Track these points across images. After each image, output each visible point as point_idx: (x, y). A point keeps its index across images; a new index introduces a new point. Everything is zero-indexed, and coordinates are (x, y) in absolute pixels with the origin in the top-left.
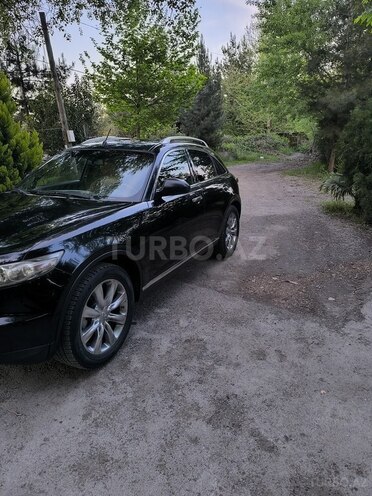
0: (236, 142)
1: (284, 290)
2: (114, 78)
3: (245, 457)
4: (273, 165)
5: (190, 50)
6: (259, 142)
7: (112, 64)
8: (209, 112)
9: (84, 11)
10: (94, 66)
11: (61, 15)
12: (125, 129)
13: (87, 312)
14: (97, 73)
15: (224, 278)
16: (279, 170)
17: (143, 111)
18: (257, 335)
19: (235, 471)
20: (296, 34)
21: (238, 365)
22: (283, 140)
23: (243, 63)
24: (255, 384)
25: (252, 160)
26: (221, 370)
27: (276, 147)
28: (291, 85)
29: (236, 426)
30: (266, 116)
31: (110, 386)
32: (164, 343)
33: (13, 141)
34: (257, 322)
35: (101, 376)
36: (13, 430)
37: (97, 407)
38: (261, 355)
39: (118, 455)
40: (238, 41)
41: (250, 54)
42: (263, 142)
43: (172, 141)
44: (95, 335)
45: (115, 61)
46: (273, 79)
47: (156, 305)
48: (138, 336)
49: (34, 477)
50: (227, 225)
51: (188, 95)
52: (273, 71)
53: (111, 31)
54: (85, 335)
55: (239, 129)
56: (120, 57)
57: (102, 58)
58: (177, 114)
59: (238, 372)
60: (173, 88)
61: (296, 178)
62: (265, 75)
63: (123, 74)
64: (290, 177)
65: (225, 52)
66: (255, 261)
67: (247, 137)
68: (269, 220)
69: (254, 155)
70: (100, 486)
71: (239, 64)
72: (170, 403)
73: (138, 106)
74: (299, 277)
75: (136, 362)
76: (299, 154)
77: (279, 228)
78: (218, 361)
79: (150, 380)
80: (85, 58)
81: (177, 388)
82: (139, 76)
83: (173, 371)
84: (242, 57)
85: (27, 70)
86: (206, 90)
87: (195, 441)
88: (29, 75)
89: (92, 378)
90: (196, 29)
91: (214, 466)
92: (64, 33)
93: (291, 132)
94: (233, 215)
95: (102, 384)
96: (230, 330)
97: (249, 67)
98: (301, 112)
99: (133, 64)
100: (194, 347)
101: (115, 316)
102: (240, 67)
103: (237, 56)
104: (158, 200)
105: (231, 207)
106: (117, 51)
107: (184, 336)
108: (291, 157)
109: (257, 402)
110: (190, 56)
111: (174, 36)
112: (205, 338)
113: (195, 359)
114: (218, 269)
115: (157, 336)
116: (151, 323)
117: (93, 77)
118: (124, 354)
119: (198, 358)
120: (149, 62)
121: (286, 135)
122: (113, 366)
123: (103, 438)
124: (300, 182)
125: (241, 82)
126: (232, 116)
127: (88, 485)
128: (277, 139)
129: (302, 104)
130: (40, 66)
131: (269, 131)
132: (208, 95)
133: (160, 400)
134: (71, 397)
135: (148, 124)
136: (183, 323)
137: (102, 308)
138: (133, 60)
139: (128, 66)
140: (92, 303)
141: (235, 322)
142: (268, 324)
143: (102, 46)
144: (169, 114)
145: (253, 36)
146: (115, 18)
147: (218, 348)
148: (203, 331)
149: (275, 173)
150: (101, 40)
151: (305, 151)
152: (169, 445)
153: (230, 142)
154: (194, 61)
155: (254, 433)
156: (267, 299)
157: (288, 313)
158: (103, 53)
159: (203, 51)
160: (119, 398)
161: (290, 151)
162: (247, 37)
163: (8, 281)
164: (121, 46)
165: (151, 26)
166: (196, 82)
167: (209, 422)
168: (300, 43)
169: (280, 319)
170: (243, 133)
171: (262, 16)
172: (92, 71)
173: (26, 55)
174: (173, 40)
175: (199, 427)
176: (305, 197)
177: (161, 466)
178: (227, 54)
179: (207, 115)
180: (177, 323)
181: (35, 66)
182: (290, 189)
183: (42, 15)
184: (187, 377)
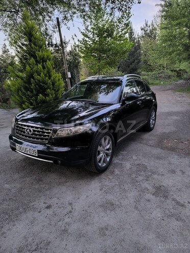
0: (148, 75)
1: (181, 146)
2: (88, 46)
3: (171, 207)
4: (168, 87)
5: (126, 30)
6: (160, 75)
7: (87, 39)
8: (135, 61)
9: (75, 15)
10: (79, 41)
11: (65, 18)
12: (92, 71)
13: (100, 148)
14: (80, 44)
15: (150, 140)
16: (172, 89)
17: (102, 61)
18: (170, 163)
19: (168, 212)
20: (183, 19)
21: (163, 175)
22: (173, 74)
23: (152, 34)
24: (172, 182)
25: (157, 84)
26: (155, 176)
27: (169, 77)
28: (179, 45)
29: (166, 197)
30: (164, 61)
31: (108, 180)
32: (128, 165)
33: (52, 78)
34: (169, 158)
35: (103, 176)
36: (74, 192)
37: (104, 187)
38: (173, 172)
39: (117, 203)
40: (149, 23)
41: (155, 29)
42: (163, 75)
43: (128, 77)
44: (101, 159)
45: (89, 38)
46: (169, 43)
47: (121, 150)
48: (115, 162)
49: (86, 208)
50: (151, 116)
51: (124, 53)
52: (169, 38)
53: (88, 23)
54: (98, 157)
55: (150, 68)
56: (91, 36)
57: (83, 37)
58: (118, 62)
59: (163, 177)
60: (117, 49)
61: (181, 93)
62: (165, 41)
63: (92, 44)
64: (179, 93)
65: (142, 29)
66: (165, 133)
67: (154, 73)
68: (170, 114)
69: (158, 82)
70: (113, 212)
71: (150, 35)
72: (135, 187)
73: (99, 59)
74: (188, 140)
75: (117, 171)
76: (182, 81)
77: (175, 118)
78: (154, 173)
79: (125, 179)
80: (74, 37)
81: (137, 182)
82: (100, 44)
83: (134, 176)
84: (151, 31)
85: (48, 44)
86: (133, 50)
87: (149, 201)
88: (49, 47)
89: (100, 176)
90: (129, 20)
91: (158, 210)
92: (67, 26)
93: (178, 69)
94: (154, 111)
95: (104, 178)
96: (157, 161)
97: (155, 36)
98: (184, 59)
99: (97, 39)
100: (142, 168)
101: (107, 152)
102: (150, 36)
103: (149, 31)
104: (123, 103)
105: (153, 107)
106: (90, 33)
107: (136, 163)
108: (178, 83)
109: (174, 189)
110: (125, 33)
111: (118, 24)
112: (146, 164)
113: (143, 172)
114: (147, 136)
115: (124, 162)
116: (120, 157)
117: (78, 46)
118: (111, 168)
119: (144, 171)
120: (105, 37)
121: (175, 71)
122: (107, 172)
123: (110, 197)
124: (184, 95)
125: (151, 44)
126: (145, 62)
127: (108, 212)
128: (170, 73)
129: (185, 55)
130: (54, 42)
131: (165, 69)
132: (134, 52)
133: (130, 186)
134: (93, 182)
135: (104, 68)
136: (134, 157)
137: (103, 147)
138: (97, 37)
139: (95, 40)
140: (101, 145)
141: (159, 158)
142: (175, 159)
143: (83, 31)
144: (114, 63)
145: (158, 20)
146: (89, 17)
147: (152, 168)
148: (145, 161)
149: (170, 91)
150: (83, 28)
151: (185, 79)
152: (137, 201)
153: (144, 75)
154: (127, 35)
155: (173, 200)
156: (173, 149)
157: (184, 155)
158: (84, 35)
159: (131, 30)
160: (113, 184)
161: (177, 79)
162: (154, 21)
163: (74, 133)
164: (92, 30)
165: (107, 20)
166: (129, 46)
167: (153, 194)
168: (184, 24)
169: (181, 158)
170: (151, 70)
171: (163, 11)
172: (77, 43)
173: (48, 38)
174: (117, 26)
175: (149, 196)
176: (187, 103)
177: (136, 208)
178: (143, 31)
179: (134, 62)
180: (132, 157)
181: (52, 42)
182: (179, 99)
183: (58, 19)
184: (140, 178)
